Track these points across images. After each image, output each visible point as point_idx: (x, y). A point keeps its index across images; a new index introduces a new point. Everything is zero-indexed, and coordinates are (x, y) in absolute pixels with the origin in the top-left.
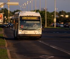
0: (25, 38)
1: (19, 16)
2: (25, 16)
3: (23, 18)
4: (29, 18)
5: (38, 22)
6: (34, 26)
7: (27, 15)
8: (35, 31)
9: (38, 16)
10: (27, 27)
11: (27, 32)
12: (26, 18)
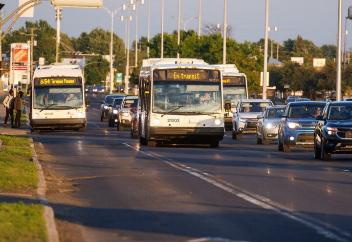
0: (49, 127)
1: (34, 78)
2: (47, 78)
3: (42, 82)
4: (58, 82)
5: (78, 90)
6: (68, 99)
7: (50, 76)
8: (71, 111)
9: (77, 76)
10: (52, 103)
11: (52, 114)
12: (49, 81)
